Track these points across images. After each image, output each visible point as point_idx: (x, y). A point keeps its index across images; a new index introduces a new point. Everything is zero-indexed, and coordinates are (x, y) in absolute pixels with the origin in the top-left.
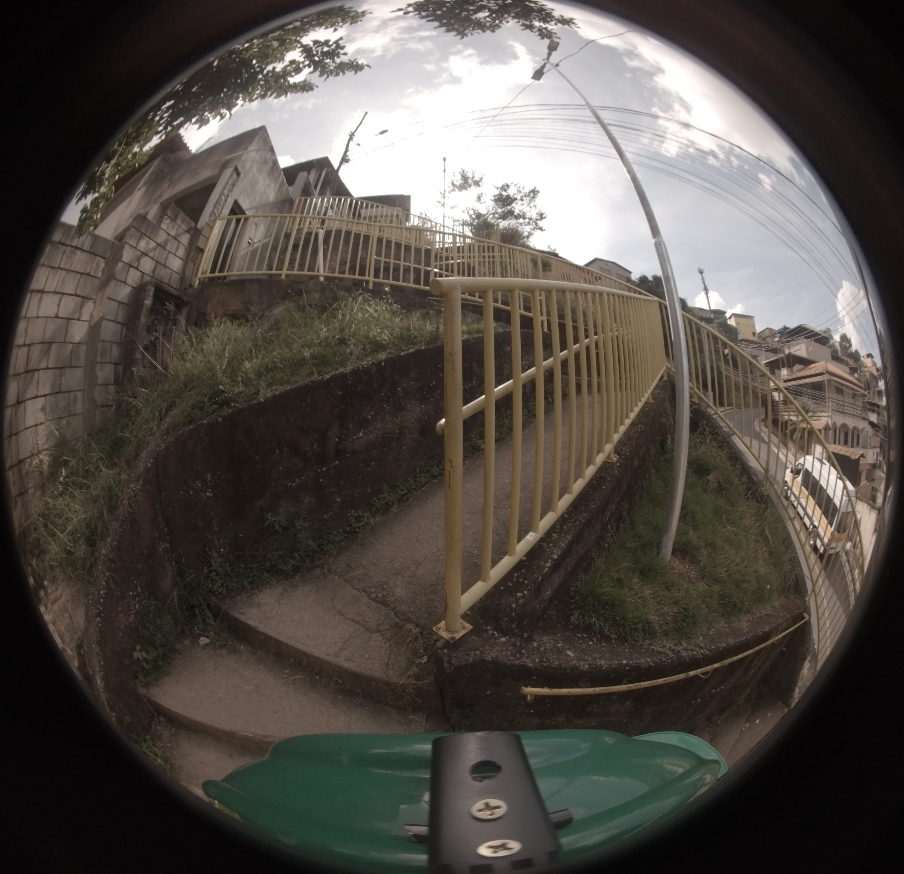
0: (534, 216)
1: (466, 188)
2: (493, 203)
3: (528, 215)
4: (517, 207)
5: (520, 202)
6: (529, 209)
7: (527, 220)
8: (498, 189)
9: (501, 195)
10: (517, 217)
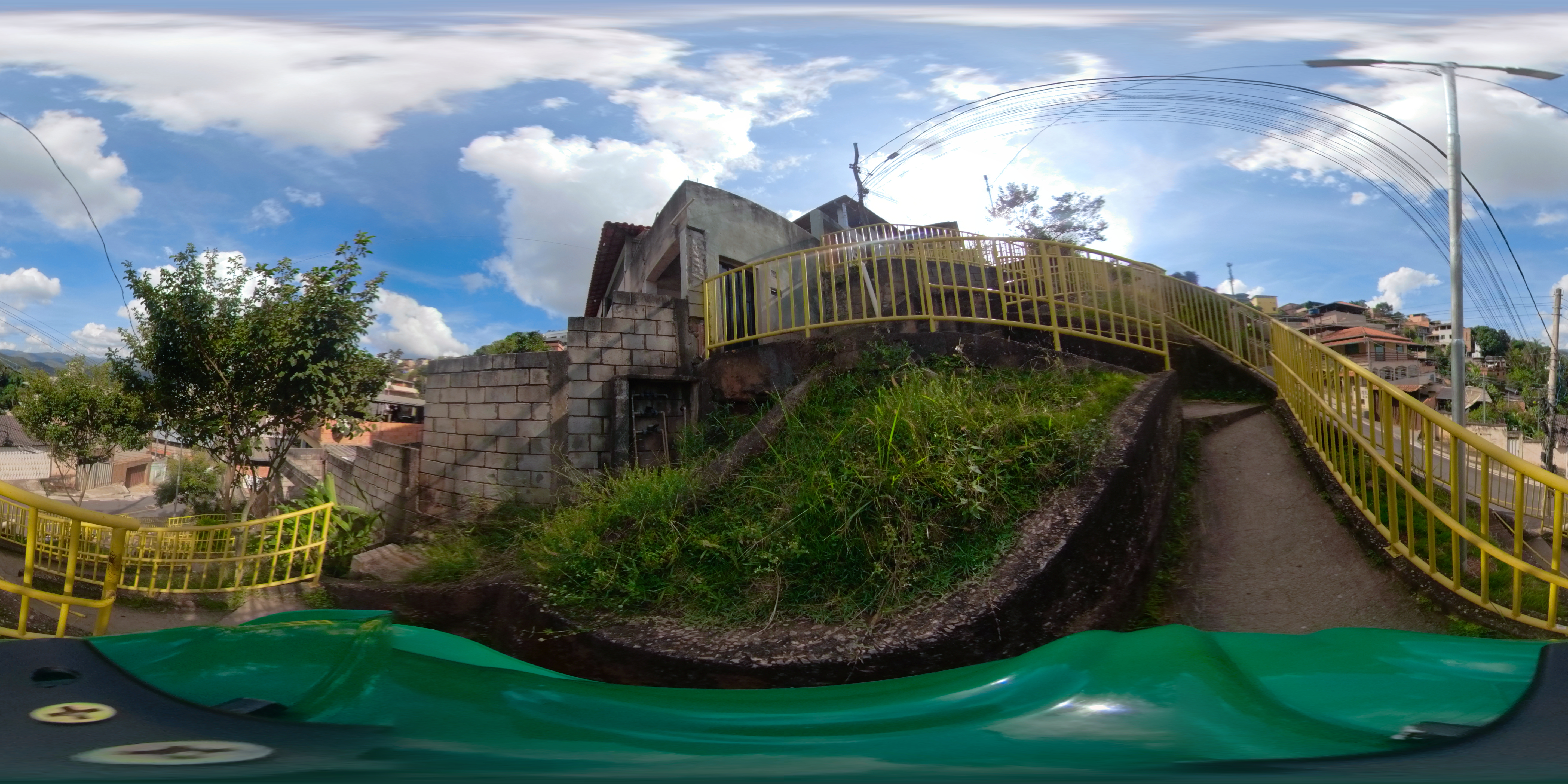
0: (1096, 226)
1: (1018, 204)
2: (1050, 215)
3: (1088, 226)
4: (1078, 219)
5: (1083, 213)
6: (1091, 219)
7: (1088, 231)
8: (1058, 199)
9: (1061, 206)
10: (1076, 229)
